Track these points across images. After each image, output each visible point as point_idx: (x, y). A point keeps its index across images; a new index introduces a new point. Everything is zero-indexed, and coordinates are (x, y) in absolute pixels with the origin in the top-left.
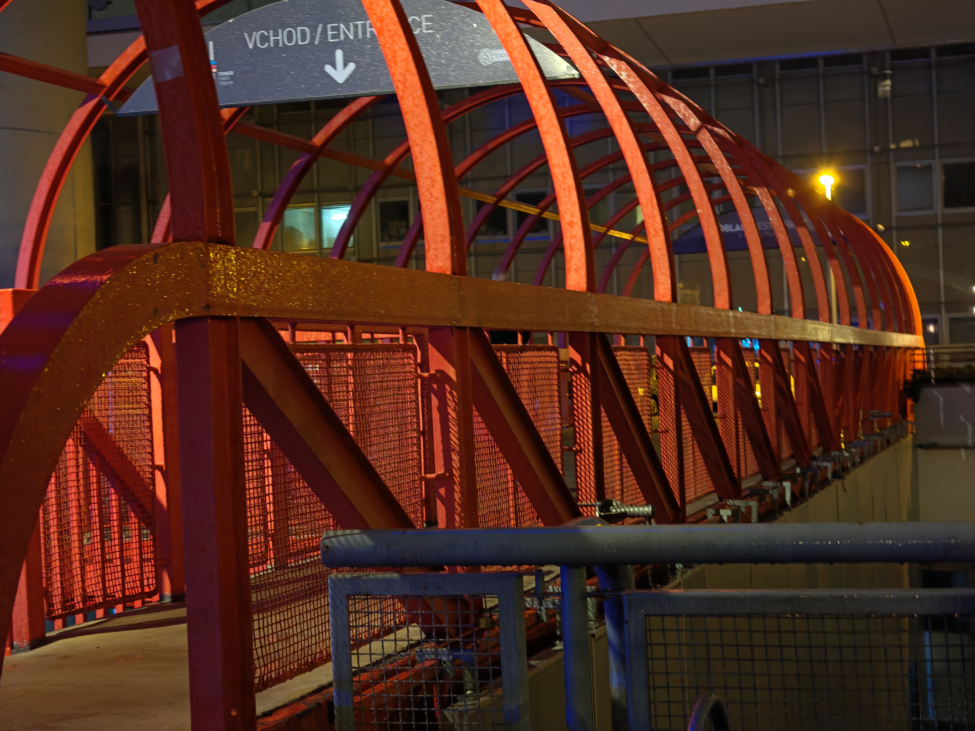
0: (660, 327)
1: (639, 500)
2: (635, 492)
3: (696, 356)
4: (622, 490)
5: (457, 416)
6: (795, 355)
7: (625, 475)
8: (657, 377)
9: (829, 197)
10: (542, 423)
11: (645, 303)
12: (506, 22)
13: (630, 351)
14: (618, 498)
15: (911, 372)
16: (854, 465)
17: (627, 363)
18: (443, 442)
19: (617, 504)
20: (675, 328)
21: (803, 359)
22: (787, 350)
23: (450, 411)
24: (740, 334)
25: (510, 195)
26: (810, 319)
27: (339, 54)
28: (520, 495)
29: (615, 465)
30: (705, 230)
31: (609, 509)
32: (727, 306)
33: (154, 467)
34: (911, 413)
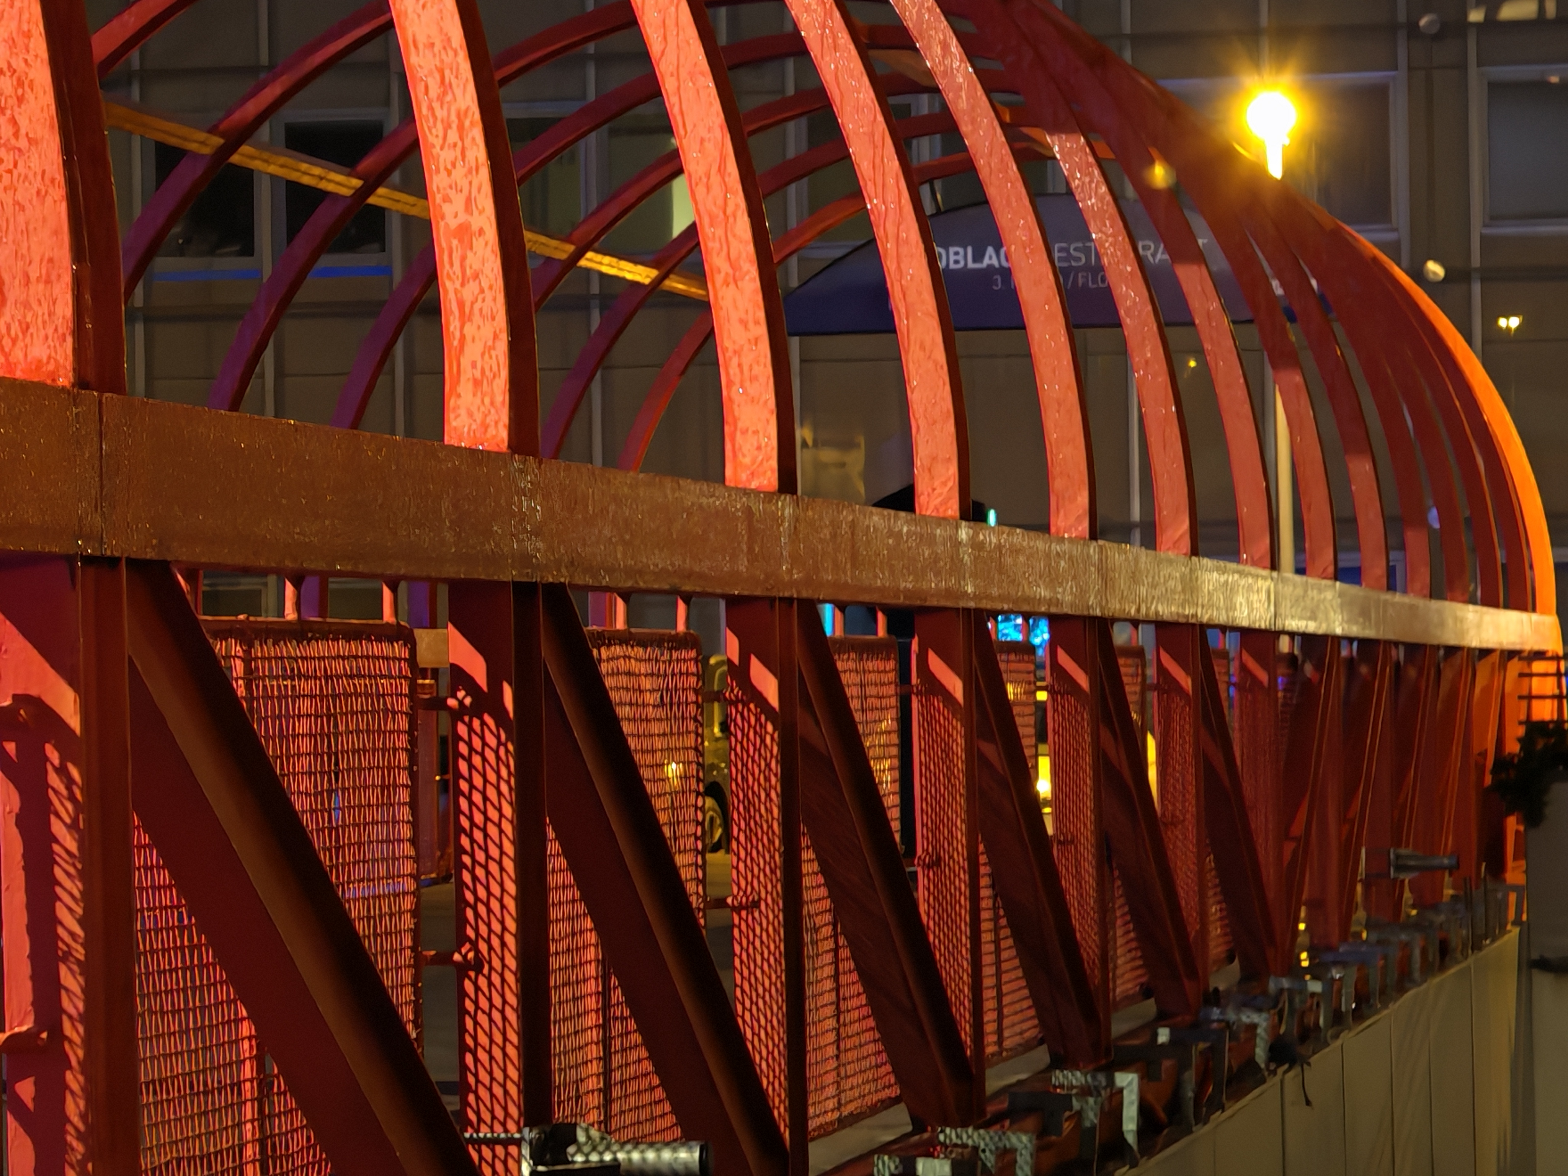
1: (661, 1124)
2: (646, 1098)
3: (851, 665)
4: (606, 1091)
5: (80, 849)
6: (1162, 670)
7: (617, 1044)
8: (724, 727)
9: (1276, 170)
10: (359, 872)
11: (695, 493)
13: (645, 647)
14: (594, 1116)
15: (1521, 731)
16: (1338, 1019)
17: (632, 682)
18: (32, 929)
19: (589, 1137)
20: (788, 574)
21: (1186, 682)
22: (1138, 653)
23: (58, 828)
24: (989, 597)
25: (264, 131)
26: (1210, 555)
28: (279, 1104)
29: (586, 1013)
30: (890, 265)
31: (565, 1153)
32: (953, 509)
34: (1515, 858)
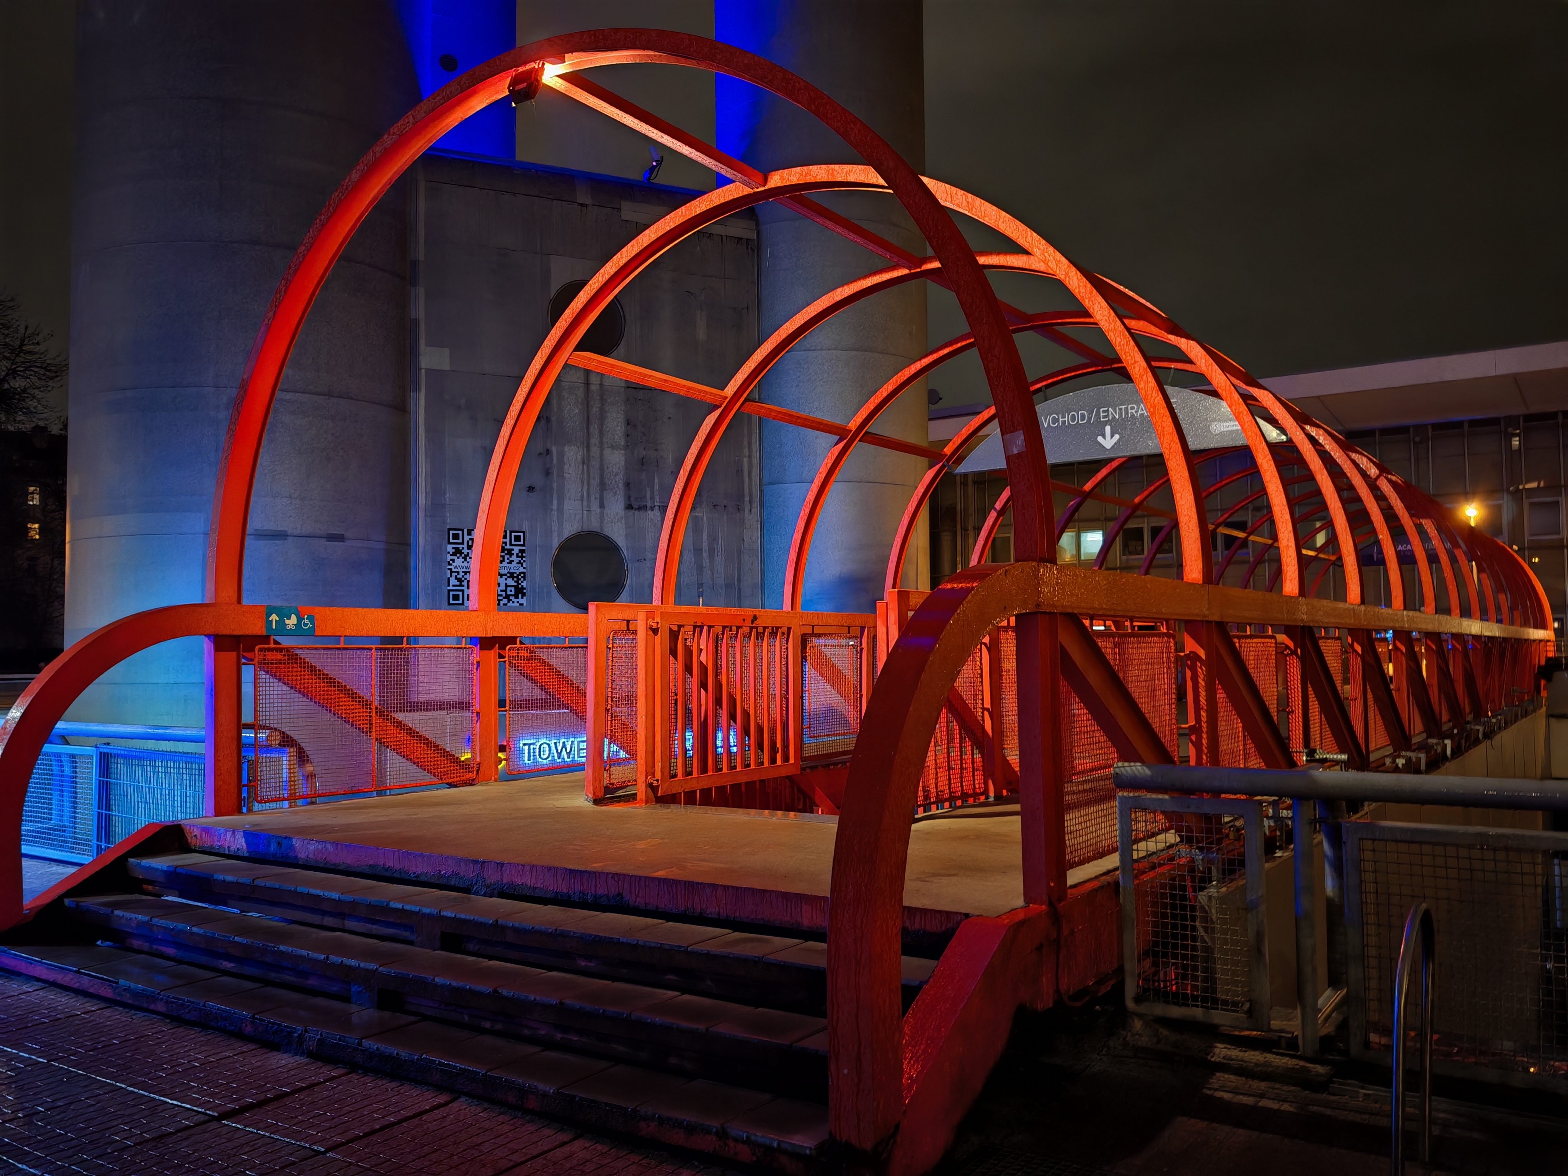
0: (1351, 622)
1: (1336, 749)
4: (1322, 741)
5: (1205, 685)
7: (1323, 730)
9: (1474, 524)
11: (1341, 605)
12: (1239, 404)
13: (1329, 640)
14: (1320, 747)
16: (1500, 728)
17: (1327, 648)
18: (1194, 703)
19: (1319, 751)
20: (1364, 623)
24: (1411, 628)
27: (1108, 429)
28: (1248, 742)
31: (1314, 755)
32: (1402, 607)
33: (984, 709)
34: (1544, 689)
